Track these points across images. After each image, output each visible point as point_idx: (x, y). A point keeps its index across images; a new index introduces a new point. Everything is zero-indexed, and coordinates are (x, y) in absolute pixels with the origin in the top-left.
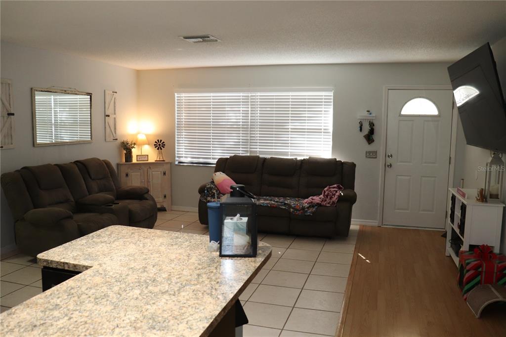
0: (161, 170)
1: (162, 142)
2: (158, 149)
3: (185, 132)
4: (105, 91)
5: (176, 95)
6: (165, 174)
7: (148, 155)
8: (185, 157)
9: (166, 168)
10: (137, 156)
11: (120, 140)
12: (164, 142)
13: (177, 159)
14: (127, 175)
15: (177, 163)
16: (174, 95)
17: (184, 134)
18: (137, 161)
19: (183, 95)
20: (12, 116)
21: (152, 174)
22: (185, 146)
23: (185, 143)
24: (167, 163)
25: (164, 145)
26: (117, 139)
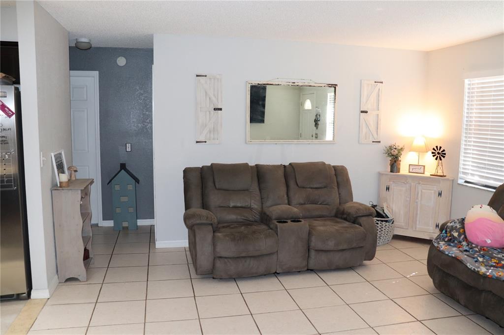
0: (435, 189)
1: (441, 150)
2: (436, 159)
3: (474, 138)
4: (361, 81)
5: (467, 81)
6: (440, 194)
7: (424, 166)
8: (472, 175)
9: (443, 186)
10: (410, 165)
11: (386, 143)
12: (444, 151)
13: (461, 175)
14: (388, 189)
15: (461, 182)
16: (463, 82)
17: (473, 139)
18: (409, 172)
19: (476, 81)
20: (219, 111)
21: (422, 191)
22: (473, 158)
23: (473, 154)
24: (448, 180)
25: (445, 154)
26: (379, 142)
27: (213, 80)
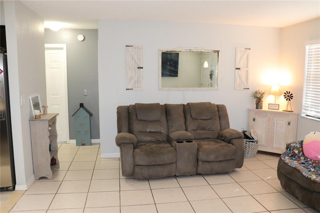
0: (286, 120)
1: (290, 94)
2: (287, 100)
3: (312, 85)
4: (236, 48)
5: (307, 47)
6: (289, 124)
7: (279, 105)
8: (311, 110)
9: (291, 118)
10: (269, 104)
11: (253, 90)
12: (292, 94)
13: (303, 111)
14: (254, 120)
15: (303, 115)
16: (305, 48)
17: (311, 87)
18: (269, 109)
19: (314, 46)
20: (141, 69)
21: (277, 122)
22: (311, 99)
23: (311, 96)
24: (295, 114)
25: (292, 96)
26: (248, 89)
27: (137, 49)
